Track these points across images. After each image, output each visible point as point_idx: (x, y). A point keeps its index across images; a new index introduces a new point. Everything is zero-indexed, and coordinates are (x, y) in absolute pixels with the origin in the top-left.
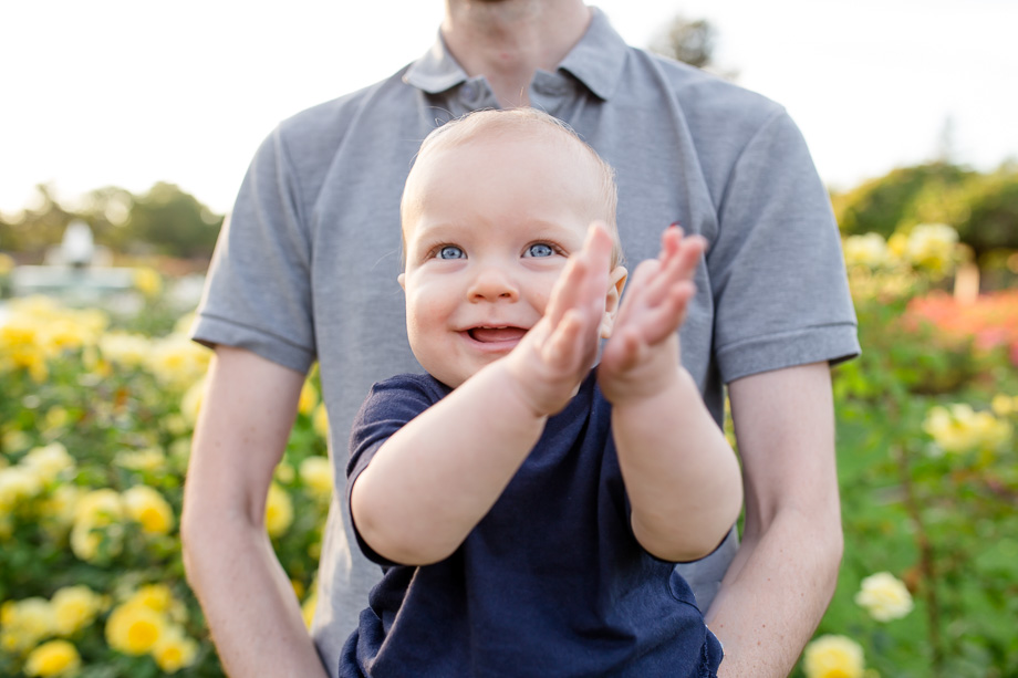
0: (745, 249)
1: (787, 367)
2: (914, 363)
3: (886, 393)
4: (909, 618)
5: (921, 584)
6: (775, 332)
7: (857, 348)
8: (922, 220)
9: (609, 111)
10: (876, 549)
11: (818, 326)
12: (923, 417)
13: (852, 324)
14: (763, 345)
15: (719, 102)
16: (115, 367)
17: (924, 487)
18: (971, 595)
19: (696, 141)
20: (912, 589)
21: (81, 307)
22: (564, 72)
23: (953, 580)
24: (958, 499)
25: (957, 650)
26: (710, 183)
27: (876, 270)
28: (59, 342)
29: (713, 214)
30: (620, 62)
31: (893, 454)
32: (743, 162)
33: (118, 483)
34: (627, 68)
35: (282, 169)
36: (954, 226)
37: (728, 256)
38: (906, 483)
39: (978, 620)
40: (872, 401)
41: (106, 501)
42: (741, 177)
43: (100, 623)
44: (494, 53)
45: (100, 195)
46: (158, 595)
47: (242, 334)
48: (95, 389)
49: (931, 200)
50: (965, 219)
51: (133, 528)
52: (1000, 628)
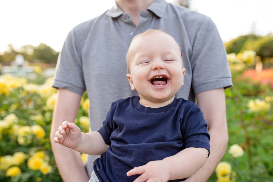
0: (200, 57)
1: (212, 89)
2: (245, 88)
3: (237, 96)
4: (243, 157)
5: (246, 147)
6: (208, 80)
7: (231, 84)
8: (247, 49)
9: (162, 21)
10: (234, 138)
11: (220, 78)
12: (247, 102)
13: (230, 77)
14: (205, 83)
15: (192, 17)
16: (28, 93)
17: (247, 121)
18: (260, 150)
19: (186, 28)
20: (244, 149)
21: (20, 77)
22: (149, 11)
23: (255, 146)
24: (256, 124)
25: (256, 165)
26: (190, 39)
27: (234, 63)
28: (12, 86)
29: (191, 48)
30: (165, 7)
31: (238, 113)
32: (199, 33)
33: (29, 124)
34: (167, 9)
35: (73, 40)
36: (256, 51)
37: (195, 59)
38: (242, 120)
39: (262, 156)
40: (233, 98)
41: (27, 129)
42: (198, 37)
43: (26, 162)
44: (130, 6)
45: (25, 47)
46: (41, 154)
47: (64, 85)
48: (22, 99)
49: (249, 44)
50: (259, 49)
51: (34, 136)
52: (268, 159)
